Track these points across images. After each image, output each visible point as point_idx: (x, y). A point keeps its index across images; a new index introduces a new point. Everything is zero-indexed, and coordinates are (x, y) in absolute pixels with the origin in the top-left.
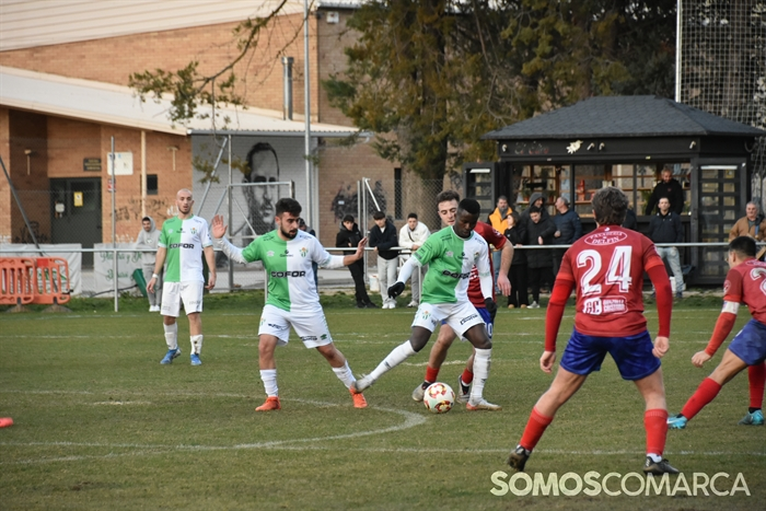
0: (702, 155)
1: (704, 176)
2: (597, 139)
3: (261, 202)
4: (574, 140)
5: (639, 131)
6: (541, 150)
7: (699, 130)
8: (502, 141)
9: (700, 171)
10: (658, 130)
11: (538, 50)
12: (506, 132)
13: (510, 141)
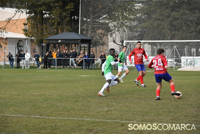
0: (81, 43)
1: (81, 46)
2: (63, 40)
3: (20, 50)
4: (60, 40)
5: (70, 38)
6: (54, 41)
7: (80, 38)
8: (48, 40)
9: (80, 46)
10: (74, 38)
11: (55, 24)
12: (48, 38)
13: (49, 40)
